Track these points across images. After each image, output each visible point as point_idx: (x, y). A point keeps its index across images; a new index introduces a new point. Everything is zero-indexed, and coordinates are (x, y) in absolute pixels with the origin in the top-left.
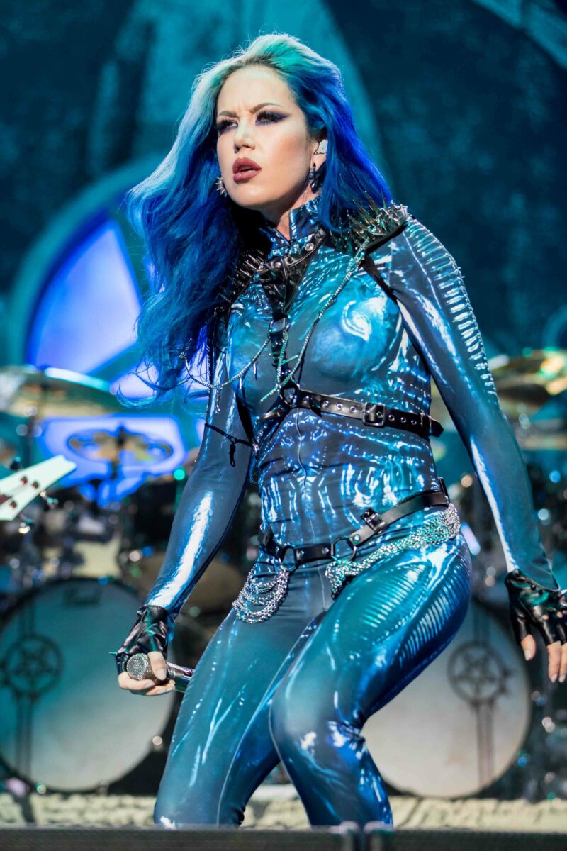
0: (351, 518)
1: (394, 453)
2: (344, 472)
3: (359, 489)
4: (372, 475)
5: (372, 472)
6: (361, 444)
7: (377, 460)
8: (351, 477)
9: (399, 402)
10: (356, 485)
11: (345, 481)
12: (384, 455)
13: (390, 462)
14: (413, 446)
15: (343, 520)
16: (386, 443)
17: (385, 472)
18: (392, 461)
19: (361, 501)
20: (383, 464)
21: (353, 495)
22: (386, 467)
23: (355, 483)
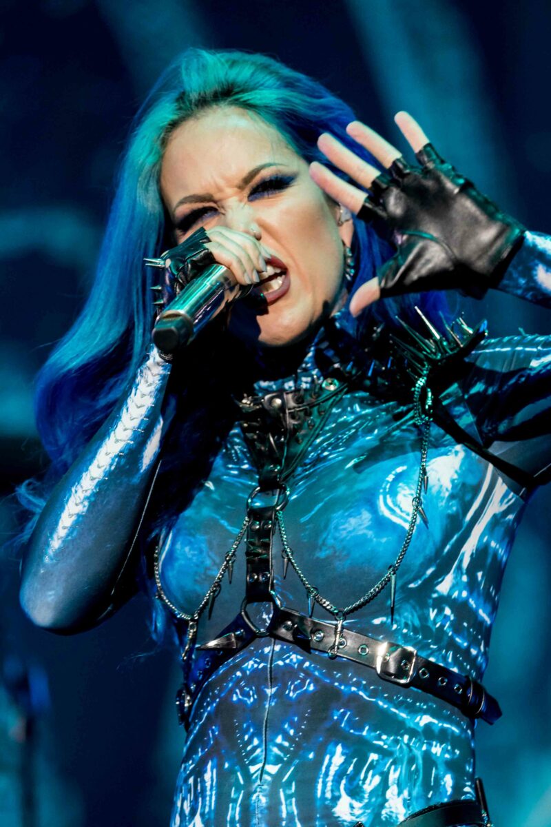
2: (327, 757)
3: (345, 789)
4: (371, 767)
5: (373, 761)
7: (384, 741)
8: (337, 768)
9: (440, 649)
10: (344, 782)
11: (327, 774)
12: (396, 734)
13: (405, 747)
14: (446, 725)
16: (403, 715)
17: (394, 763)
18: (408, 745)
19: (346, 810)
20: (393, 749)
22: (397, 754)
23: (341, 779)
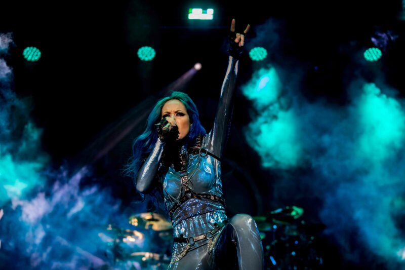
0: (210, 226)
1: (220, 209)
3: (211, 218)
4: (215, 214)
6: (211, 207)
11: (207, 216)
15: (207, 227)
16: (217, 206)
17: (218, 213)
19: (212, 221)
21: (210, 220)
23: (210, 216)
